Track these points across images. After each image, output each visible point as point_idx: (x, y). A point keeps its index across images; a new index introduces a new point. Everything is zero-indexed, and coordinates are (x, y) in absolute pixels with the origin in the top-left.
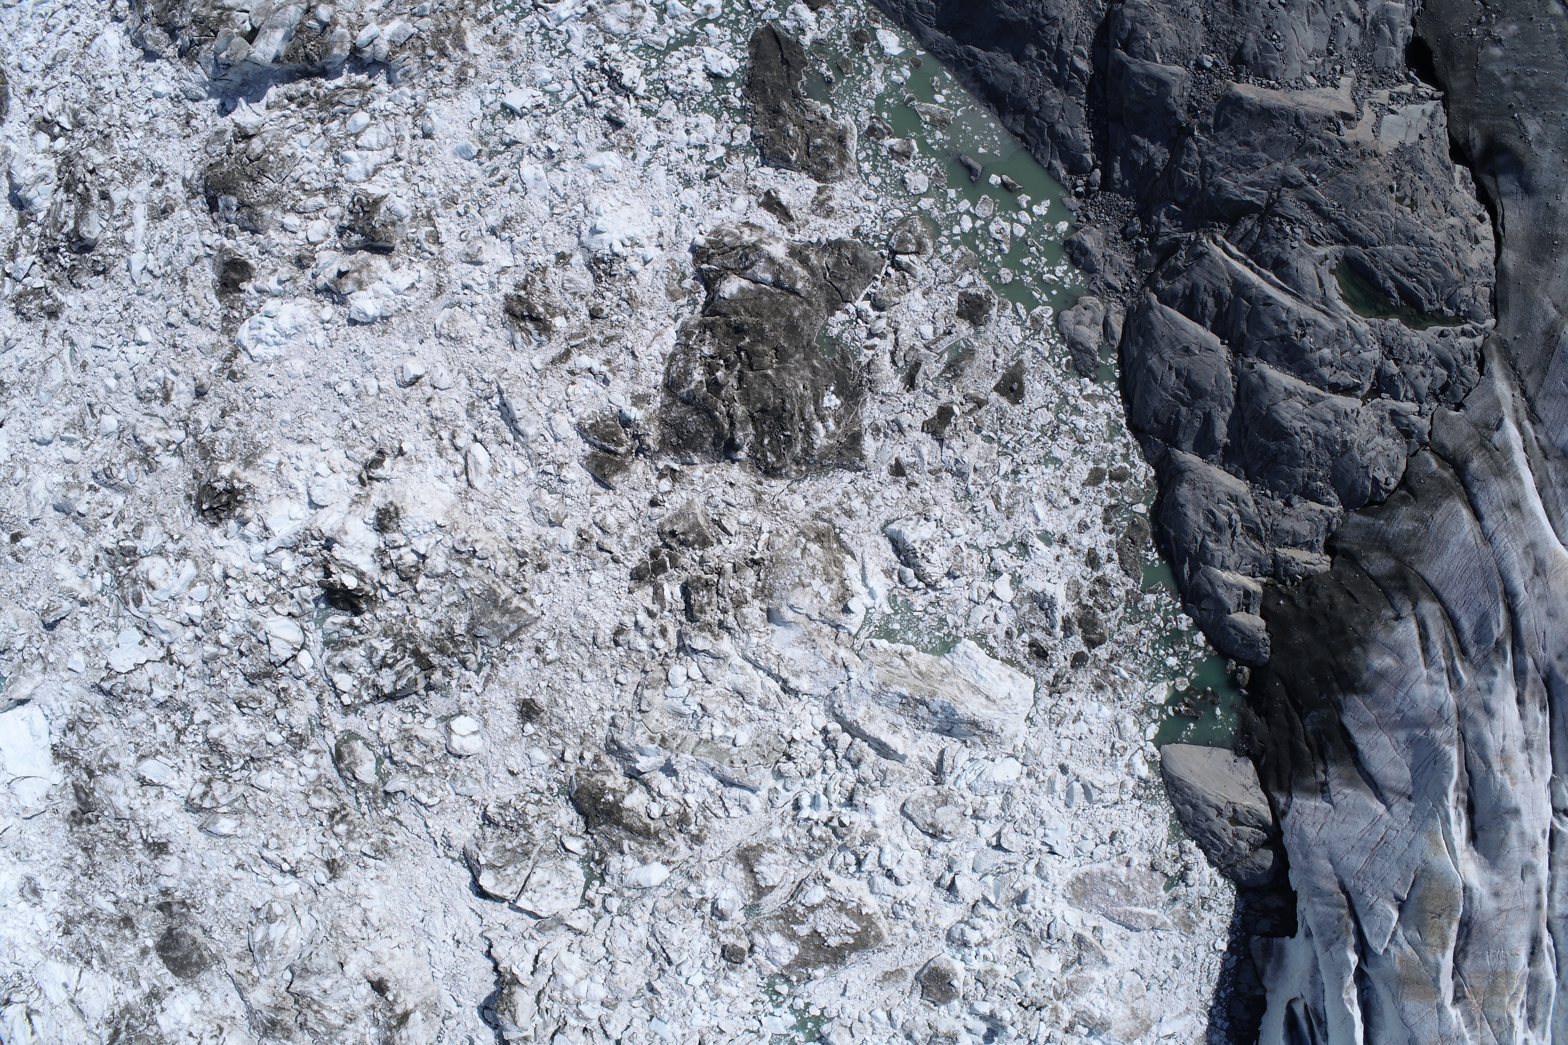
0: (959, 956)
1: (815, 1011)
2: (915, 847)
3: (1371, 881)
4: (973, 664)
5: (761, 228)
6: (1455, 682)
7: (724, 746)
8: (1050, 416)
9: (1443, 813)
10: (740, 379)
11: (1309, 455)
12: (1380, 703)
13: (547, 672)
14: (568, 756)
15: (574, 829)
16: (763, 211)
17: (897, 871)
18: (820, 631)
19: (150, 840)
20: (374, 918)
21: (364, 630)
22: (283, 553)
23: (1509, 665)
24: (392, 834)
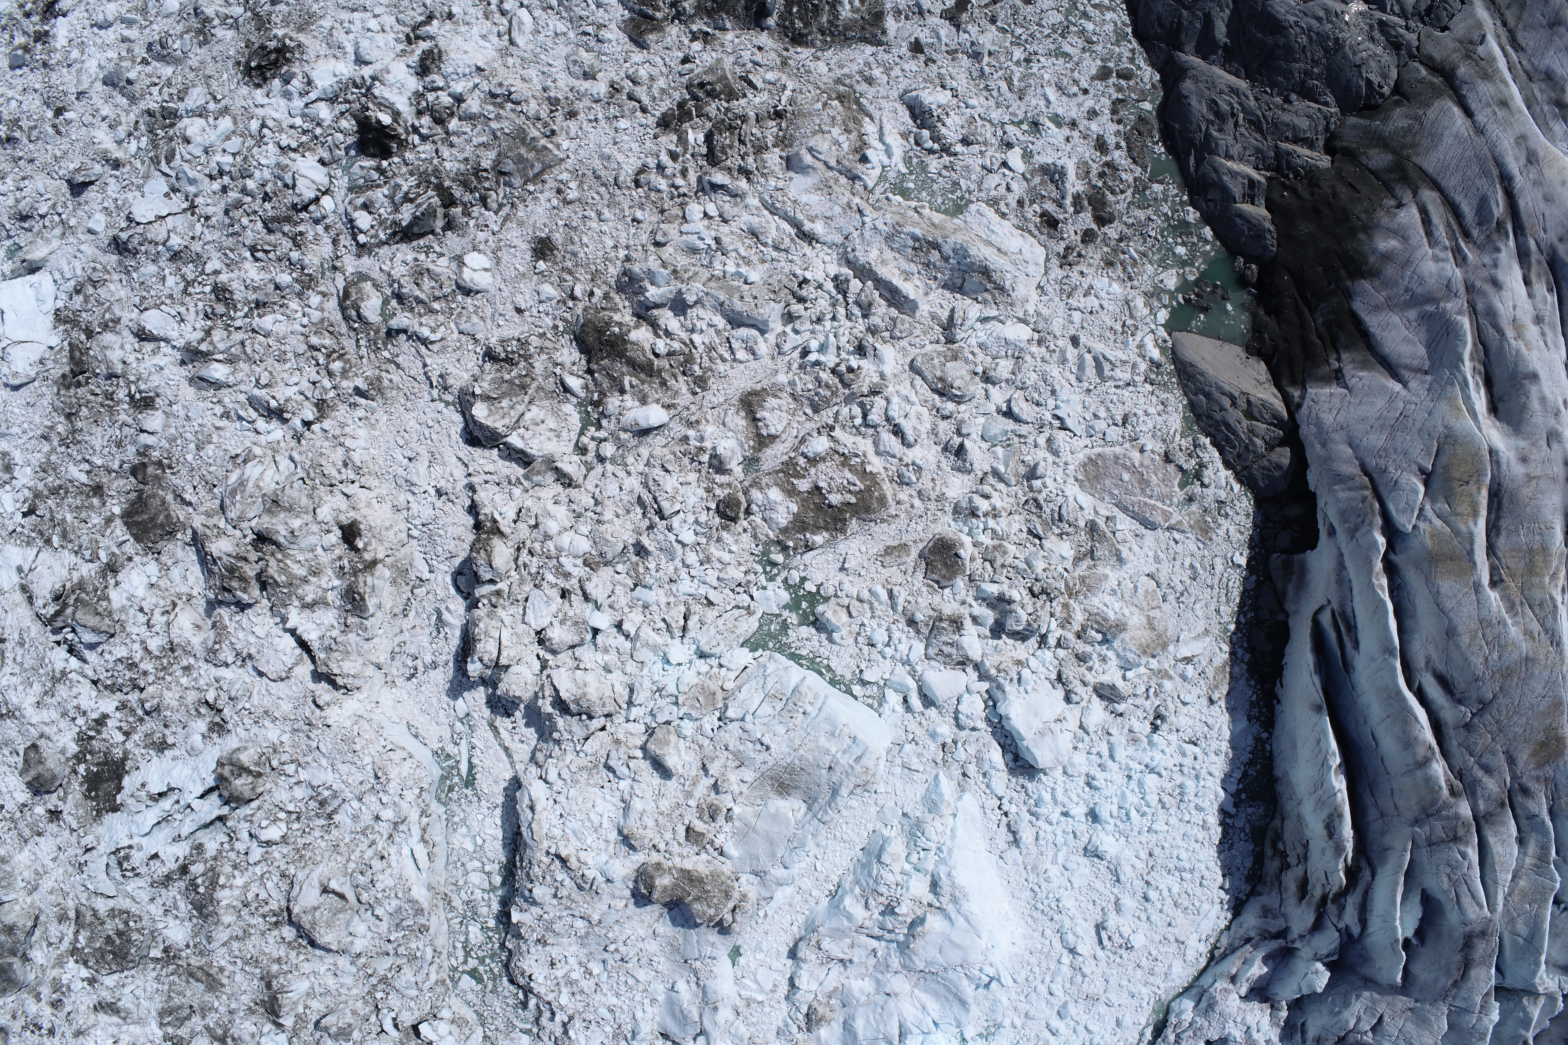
0: (966, 529)
1: (810, 587)
2: (924, 403)
4: (985, 221)
6: (1460, 259)
7: (736, 283)
8: (1060, 18)
9: (1460, 379)
11: (1304, 50)
12: (1388, 284)
13: (566, 212)
14: (578, 292)
15: (575, 368)
17: (903, 425)
18: (837, 180)
19: (138, 396)
20: (356, 457)
21: (390, 174)
22: (321, 105)
23: (1511, 242)
24: (387, 372)
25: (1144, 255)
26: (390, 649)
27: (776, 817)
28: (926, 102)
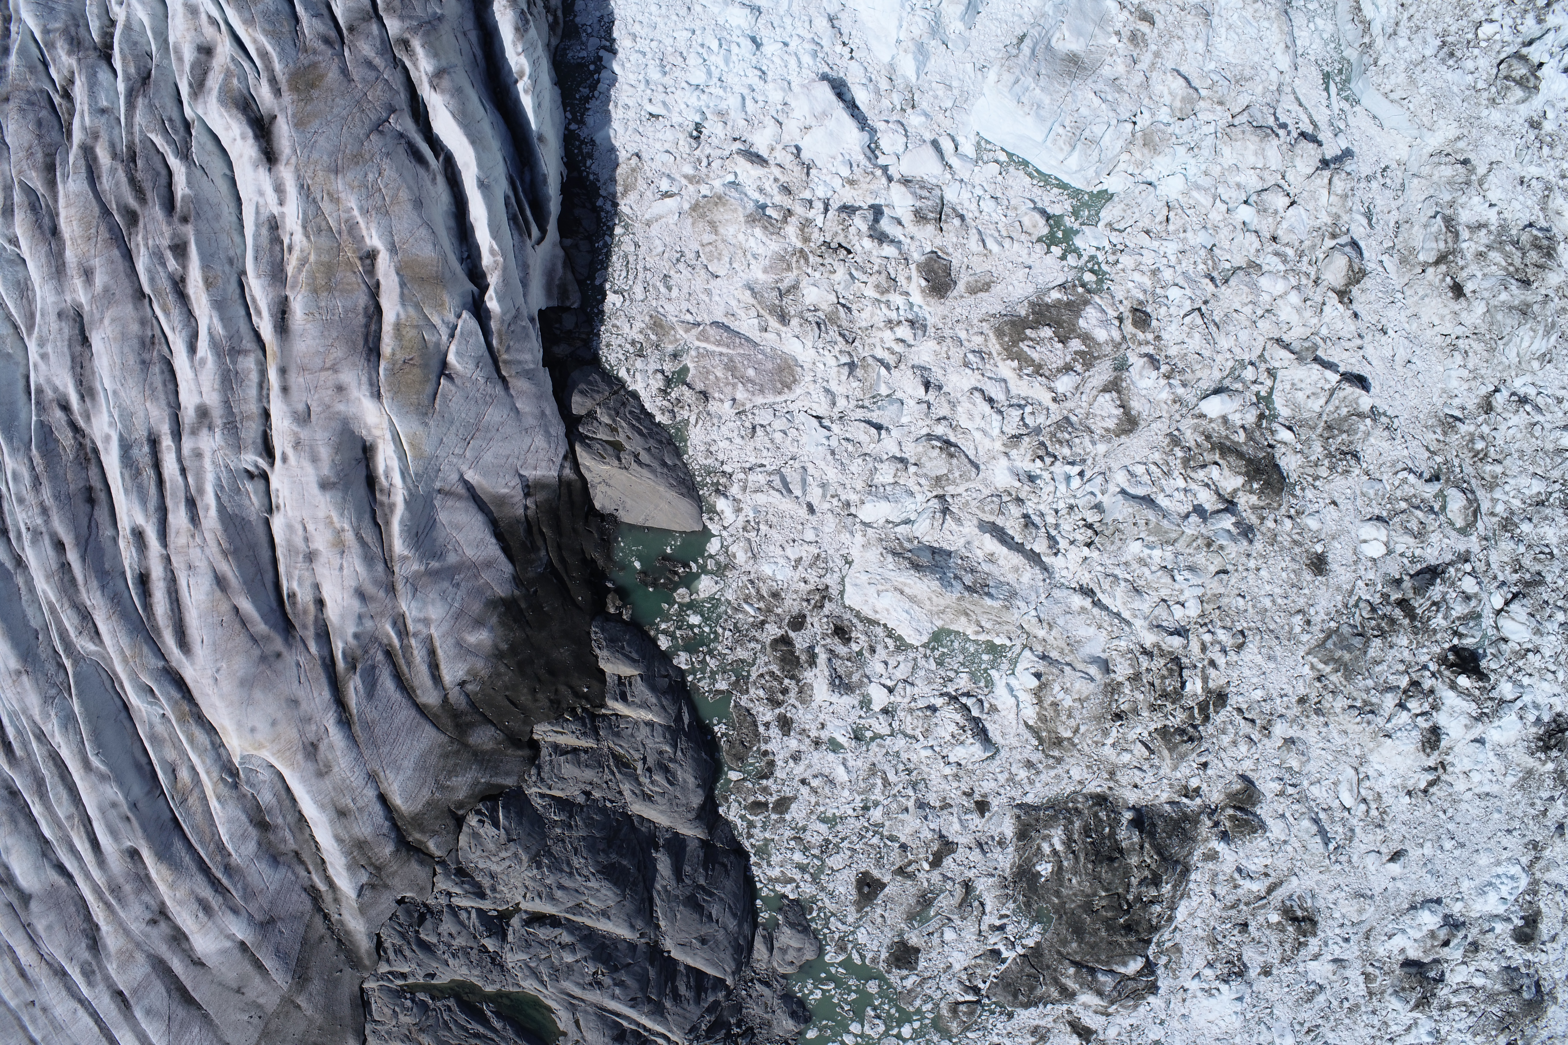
0: (916, 309)
1: (1057, 251)
2: (966, 432)
3: (478, 395)
4: (914, 624)
5: (1096, 1012)
6: (400, 624)
7: (1151, 539)
8: (830, 862)
9: (408, 480)
10: (1129, 885)
11: (576, 850)
12: (478, 592)
13: (1302, 602)
14: (1287, 523)
15: (1283, 450)
16: (1093, 1027)
17: (986, 408)
18: (1061, 653)
20: (1457, 361)
21: (1450, 631)
22: (1510, 697)
23: (338, 646)
24: (1437, 440)
25: (736, 610)
26: (1407, 192)
27: (1079, 33)
28: (978, 745)
